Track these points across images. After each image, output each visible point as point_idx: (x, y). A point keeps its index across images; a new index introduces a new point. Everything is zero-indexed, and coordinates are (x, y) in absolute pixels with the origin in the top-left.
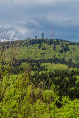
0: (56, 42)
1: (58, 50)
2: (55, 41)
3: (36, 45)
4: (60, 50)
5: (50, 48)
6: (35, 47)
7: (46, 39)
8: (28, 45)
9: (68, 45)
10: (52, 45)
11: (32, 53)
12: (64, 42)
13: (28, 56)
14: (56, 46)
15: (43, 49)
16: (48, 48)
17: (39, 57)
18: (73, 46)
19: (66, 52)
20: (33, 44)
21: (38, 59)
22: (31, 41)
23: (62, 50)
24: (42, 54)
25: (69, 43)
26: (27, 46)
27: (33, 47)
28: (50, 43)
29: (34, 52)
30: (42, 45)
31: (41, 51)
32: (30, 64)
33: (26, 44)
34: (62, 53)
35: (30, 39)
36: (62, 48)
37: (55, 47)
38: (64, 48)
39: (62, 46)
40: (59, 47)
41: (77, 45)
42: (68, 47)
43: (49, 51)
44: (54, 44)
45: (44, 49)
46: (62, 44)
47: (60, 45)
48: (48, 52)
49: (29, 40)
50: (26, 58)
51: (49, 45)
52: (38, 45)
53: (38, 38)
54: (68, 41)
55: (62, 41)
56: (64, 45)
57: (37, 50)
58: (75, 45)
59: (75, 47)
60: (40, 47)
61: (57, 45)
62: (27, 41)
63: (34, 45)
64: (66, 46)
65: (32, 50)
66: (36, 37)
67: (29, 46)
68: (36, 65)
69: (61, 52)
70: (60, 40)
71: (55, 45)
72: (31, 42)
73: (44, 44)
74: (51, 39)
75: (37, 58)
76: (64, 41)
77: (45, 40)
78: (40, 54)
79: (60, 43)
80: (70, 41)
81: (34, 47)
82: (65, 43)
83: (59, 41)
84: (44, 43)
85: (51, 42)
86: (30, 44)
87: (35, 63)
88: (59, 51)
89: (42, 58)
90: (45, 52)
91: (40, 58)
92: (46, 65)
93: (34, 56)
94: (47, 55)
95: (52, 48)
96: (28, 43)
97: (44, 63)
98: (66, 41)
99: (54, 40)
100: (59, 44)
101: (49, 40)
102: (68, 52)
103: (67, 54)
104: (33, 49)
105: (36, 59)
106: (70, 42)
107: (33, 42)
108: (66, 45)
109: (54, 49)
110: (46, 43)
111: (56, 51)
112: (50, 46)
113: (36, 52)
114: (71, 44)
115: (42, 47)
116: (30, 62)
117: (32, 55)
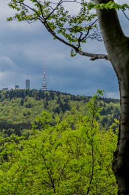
0: (49, 95)
1: (51, 109)
2: (47, 94)
3: (16, 100)
4: (55, 109)
5: (40, 104)
6: (15, 103)
7: (33, 90)
8: (3, 99)
9: (68, 99)
10: (42, 100)
11: (8, 112)
12: (62, 96)
13: (3, 117)
14: (49, 102)
15: (27, 107)
16: (36, 105)
17: (20, 120)
18: (77, 102)
19: (64, 112)
20: (11, 99)
21: (18, 123)
22: (8, 92)
23: (57, 108)
24: (25, 115)
25: (70, 97)
26: (1, 102)
27: (11, 103)
28: (38, 97)
29: (12, 111)
30: (26, 100)
31: (24, 110)
32: (4, 130)
34: (59, 113)
35: (7, 89)
36: (58, 105)
37: (47, 104)
38: (61, 106)
39: (59, 102)
40: (54, 104)
41: (83, 101)
42: (68, 104)
43: (37, 110)
44: (45, 99)
45: (29, 106)
46: (59, 99)
47: (55, 101)
48: (36, 112)
49: (6, 91)
51: (37, 99)
52: (20, 99)
54: (68, 94)
55: (58, 93)
56: (62, 100)
57: (17, 107)
58: (79, 100)
59: (79, 103)
60: (22, 103)
61: (50, 99)
62: (2, 93)
63: (13, 100)
64: (65, 103)
65: (9, 108)
66: (17, 86)
67: (5, 101)
68: (14, 132)
69: (57, 111)
70: (55, 92)
71: (48, 100)
72: (8, 95)
73: (29, 98)
74: (40, 91)
75: (17, 120)
76: (63, 94)
77: (32, 92)
78: (21, 115)
79: (56, 97)
81: (13, 102)
82: (63, 98)
83: (53, 94)
84: (30, 96)
85: (41, 95)
86: (6, 97)
87: (13, 130)
88: (53, 110)
89: (25, 121)
90: (30, 111)
91: (21, 122)
92: (30, 133)
93: (11, 117)
94: (33, 116)
95: (43, 105)
96: (4, 96)
97: (28, 129)
98: (66, 94)
99: (45, 92)
100: (53, 99)
101: (38, 92)
102: (67, 111)
103: (66, 114)
104: (11, 107)
105: (15, 123)
106: (71, 95)
107: (12, 95)
108: (65, 101)
109: (45, 107)
110: (33, 96)
111: (48, 109)
112: (38, 102)
113: (15, 111)
114: (74, 98)
115: (25, 104)
116: (4, 128)
117: (9, 116)
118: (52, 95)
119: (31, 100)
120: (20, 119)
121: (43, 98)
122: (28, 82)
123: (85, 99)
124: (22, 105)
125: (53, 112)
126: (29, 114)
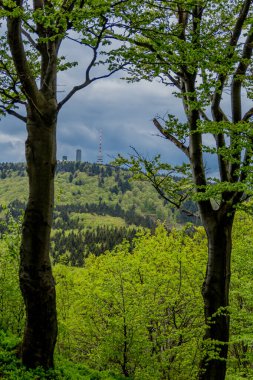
0: (105, 169)
1: (108, 187)
2: (103, 169)
3: (63, 175)
4: (112, 187)
5: (93, 181)
6: (62, 179)
7: (85, 163)
10: (96, 176)
12: (122, 172)
14: (105, 179)
15: (76, 184)
16: (88, 183)
17: (67, 200)
19: (123, 192)
20: (57, 173)
21: (65, 204)
23: (116, 187)
24: (74, 194)
28: (92, 173)
30: (76, 176)
31: (74, 188)
34: (117, 194)
36: (116, 184)
37: (103, 181)
38: (120, 184)
39: (117, 179)
40: (111, 182)
42: (129, 182)
43: (89, 189)
44: (101, 175)
45: (80, 183)
46: (118, 176)
47: (113, 178)
48: (88, 191)
51: (90, 175)
52: (68, 174)
53: (69, 160)
55: (118, 169)
56: (122, 178)
57: (64, 184)
60: (71, 179)
61: (106, 176)
64: (125, 181)
66: (65, 158)
68: (60, 216)
69: (114, 191)
70: (113, 166)
71: (103, 176)
73: (80, 173)
74: (94, 164)
75: (64, 201)
77: (83, 165)
78: (70, 194)
79: (114, 173)
82: (123, 174)
83: (111, 169)
84: (81, 171)
85: (94, 170)
87: (59, 213)
88: (110, 190)
89: (74, 202)
90: (81, 190)
91: (69, 203)
92: (80, 218)
94: (84, 197)
95: (97, 183)
97: (77, 212)
99: (101, 167)
100: (110, 175)
101: (91, 166)
102: (128, 192)
103: (126, 196)
107: (58, 168)
108: (125, 178)
109: (100, 185)
110: (85, 171)
111: (103, 188)
112: (91, 178)
115: (75, 180)
118: (109, 170)
119: (83, 176)
121: (98, 173)
122: (79, 152)
124: (71, 181)
125: (110, 192)
126: (79, 193)
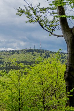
1: (43, 56)
5: (39, 55)
7: (36, 49)
11: (27, 57)
12: (47, 52)
13: (25, 59)
14: (42, 54)
15: (34, 55)
16: (37, 55)
18: (52, 54)
19: (48, 57)
22: (27, 50)
24: (33, 58)
25: (50, 52)
31: (33, 57)
32: (25, 64)
33: (24, 52)
37: (41, 54)
38: (47, 55)
39: (46, 54)
40: (44, 55)
42: (49, 54)
45: (35, 55)
47: (45, 53)
48: (37, 57)
49: (26, 50)
50: (24, 60)
51: (38, 53)
52: (31, 53)
53: (32, 49)
55: (46, 51)
57: (30, 56)
58: (53, 53)
59: (54, 55)
60: (32, 54)
66: (30, 48)
67: (26, 53)
69: (45, 57)
71: (42, 53)
75: (30, 60)
76: (47, 51)
78: (32, 58)
79: (45, 52)
80: (51, 51)
81: (29, 54)
84: (35, 52)
86: (26, 52)
87: (29, 64)
89: (33, 61)
93: (28, 59)
95: (40, 55)
96: (25, 51)
97: (34, 64)
98: (48, 51)
99: (41, 50)
100: (44, 53)
101: (38, 50)
102: (49, 57)
105: (29, 61)
107: (28, 51)
109: (41, 56)
113: (30, 57)
114: (51, 52)
115: (33, 54)
116: (25, 63)
117: (27, 59)
118: (43, 51)
119: (36, 53)
120: (31, 60)
121: (40, 52)
122: (34, 46)
123: (56, 53)
125: (43, 58)
126: (35, 58)
